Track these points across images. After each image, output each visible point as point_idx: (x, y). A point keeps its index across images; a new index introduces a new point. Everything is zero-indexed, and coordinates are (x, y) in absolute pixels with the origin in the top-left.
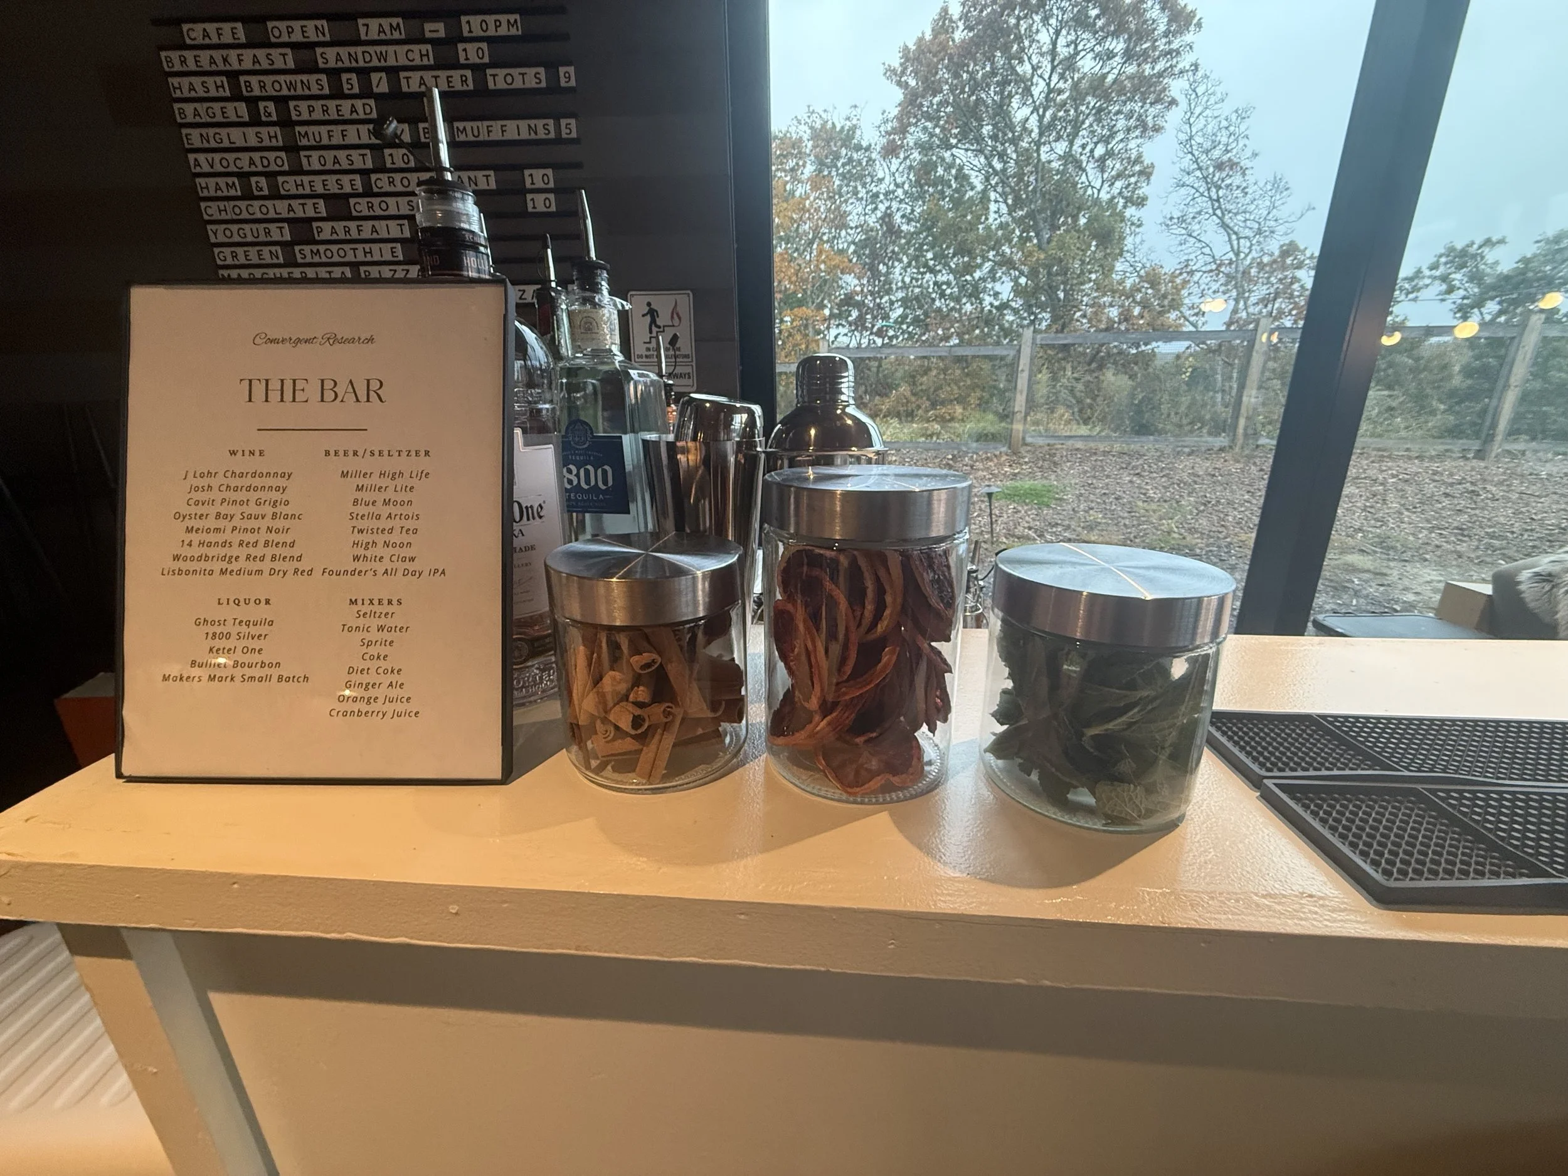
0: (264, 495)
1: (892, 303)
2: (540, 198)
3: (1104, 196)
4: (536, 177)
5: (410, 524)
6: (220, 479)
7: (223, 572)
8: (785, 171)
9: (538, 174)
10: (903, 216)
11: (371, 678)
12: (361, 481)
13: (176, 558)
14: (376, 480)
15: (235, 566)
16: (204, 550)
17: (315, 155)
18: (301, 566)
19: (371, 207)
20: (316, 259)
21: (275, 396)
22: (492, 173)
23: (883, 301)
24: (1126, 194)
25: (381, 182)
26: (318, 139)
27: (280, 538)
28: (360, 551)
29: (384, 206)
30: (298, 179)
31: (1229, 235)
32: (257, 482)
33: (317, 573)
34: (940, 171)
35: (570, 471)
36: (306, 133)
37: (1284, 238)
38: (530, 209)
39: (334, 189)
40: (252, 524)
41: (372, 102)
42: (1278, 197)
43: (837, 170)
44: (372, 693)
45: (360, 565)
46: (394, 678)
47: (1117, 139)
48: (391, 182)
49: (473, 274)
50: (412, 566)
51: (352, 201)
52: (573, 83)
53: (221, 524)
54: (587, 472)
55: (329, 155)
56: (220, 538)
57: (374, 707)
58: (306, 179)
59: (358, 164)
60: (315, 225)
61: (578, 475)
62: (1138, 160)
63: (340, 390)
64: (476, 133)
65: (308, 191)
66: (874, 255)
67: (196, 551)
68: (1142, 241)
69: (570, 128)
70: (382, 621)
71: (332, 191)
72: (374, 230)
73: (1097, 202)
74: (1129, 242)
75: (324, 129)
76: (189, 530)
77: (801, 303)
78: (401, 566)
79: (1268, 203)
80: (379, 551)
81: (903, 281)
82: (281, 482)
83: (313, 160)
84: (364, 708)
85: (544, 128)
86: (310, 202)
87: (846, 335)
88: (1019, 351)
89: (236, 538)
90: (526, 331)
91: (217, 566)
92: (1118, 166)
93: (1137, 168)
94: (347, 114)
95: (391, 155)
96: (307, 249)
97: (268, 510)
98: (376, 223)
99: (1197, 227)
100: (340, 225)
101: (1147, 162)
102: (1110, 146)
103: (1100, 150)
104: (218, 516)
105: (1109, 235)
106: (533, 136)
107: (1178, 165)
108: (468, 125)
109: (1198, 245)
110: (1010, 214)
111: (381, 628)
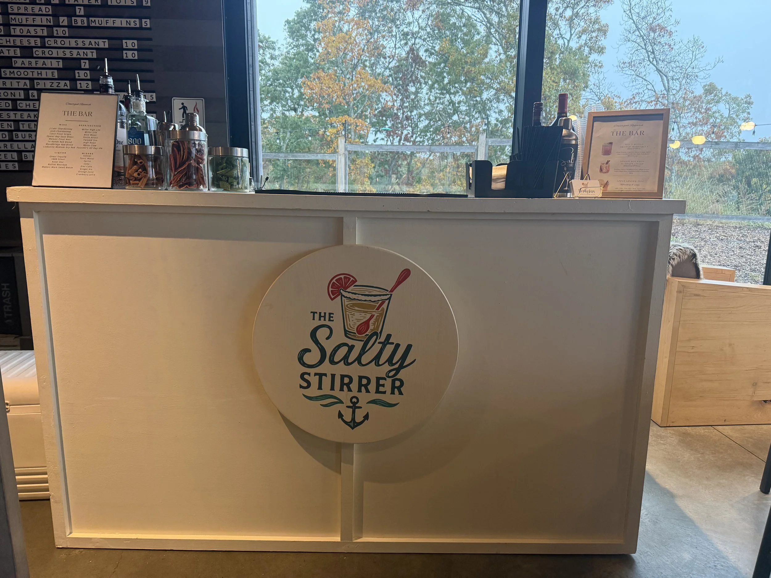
0: (66, 133)
1: (420, 116)
2: (130, 53)
3: (574, 45)
4: (129, 44)
5: (96, 139)
6: (57, 130)
7: (56, 147)
8: (334, 13)
9: (130, 42)
10: (426, 51)
11: (86, 168)
12: (86, 131)
13: (47, 144)
14: (89, 131)
15: (59, 146)
16: (53, 143)
17: (18, 28)
18: (72, 146)
19: (43, 53)
20: (12, 76)
21: (70, 114)
22: (107, 41)
23: (413, 114)
24: (589, 44)
25: (51, 42)
26: (20, 21)
27: (69, 141)
28: (85, 144)
29: (50, 53)
30: (8, 38)
31: (661, 76)
32: (65, 130)
33: (76, 148)
34: (453, 20)
35: (130, 140)
36: (15, 18)
37: (704, 80)
38: (125, 57)
39: (26, 44)
40: (63, 138)
41: (50, 7)
42: (697, 52)
43: (376, 14)
44: (85, 171)
45: (85, 147)
46: (90, 168)
47: (580, 6)
48: (56, 42)
49: (111, 93)
50: (95, 147)
51: (34, 50)
52: (149, 4)
53: (57, 138)
54: (135, 140)
55: (25, 29)
56: (56, 141)
57: (86, 173)
58: (12, 39)
59: (40, 33)
60: (13, 60)
61: (132, 141)
62: (597, 21)
63: (83, 114)
64: (100, 23)
65: (12, 44)
66: (404, 79)
67: (51, 143)
68: (604, 78)
69: (146, 23)
70: (89, 157)
71: (24, 45)
72: (44, 63)
73: (569, 50)
74: (592, 80)
75: (24, 17)
76: (50, 139)
77: (346, 112)
78: (93, 147)
79: (691, 56)
80: (89, 144)
81: (429, 99)
82: (70, 130)
83: (17, 31)
84: (84, 173)
85: (134, 23)
86: (12, 49)
87: (383, 139)
88: (477, 150)
89: (59, 141)
90: (121, 105)
91: (55, 146)
92: (582, 24)
93: (597, 26)
94: (37, 12)
95: (57, 30)
96: (8, 71)
97: (67, 136)
98: (45, 60)
99: (642, 70)
100: (26, 61)
101: (603, 22)
102: (575, 11)
103: (569, 13)
104: (56, 136)
105: (575, 73)
106: (128, 26)
107: (624, 26)
108: (97, 19)
109: (644, 82)
110: (505, 53)
111: (88, 159)
